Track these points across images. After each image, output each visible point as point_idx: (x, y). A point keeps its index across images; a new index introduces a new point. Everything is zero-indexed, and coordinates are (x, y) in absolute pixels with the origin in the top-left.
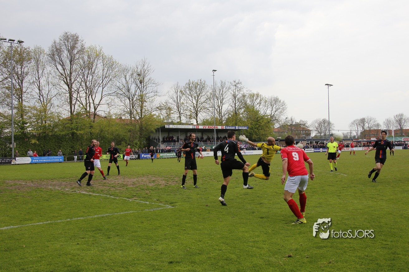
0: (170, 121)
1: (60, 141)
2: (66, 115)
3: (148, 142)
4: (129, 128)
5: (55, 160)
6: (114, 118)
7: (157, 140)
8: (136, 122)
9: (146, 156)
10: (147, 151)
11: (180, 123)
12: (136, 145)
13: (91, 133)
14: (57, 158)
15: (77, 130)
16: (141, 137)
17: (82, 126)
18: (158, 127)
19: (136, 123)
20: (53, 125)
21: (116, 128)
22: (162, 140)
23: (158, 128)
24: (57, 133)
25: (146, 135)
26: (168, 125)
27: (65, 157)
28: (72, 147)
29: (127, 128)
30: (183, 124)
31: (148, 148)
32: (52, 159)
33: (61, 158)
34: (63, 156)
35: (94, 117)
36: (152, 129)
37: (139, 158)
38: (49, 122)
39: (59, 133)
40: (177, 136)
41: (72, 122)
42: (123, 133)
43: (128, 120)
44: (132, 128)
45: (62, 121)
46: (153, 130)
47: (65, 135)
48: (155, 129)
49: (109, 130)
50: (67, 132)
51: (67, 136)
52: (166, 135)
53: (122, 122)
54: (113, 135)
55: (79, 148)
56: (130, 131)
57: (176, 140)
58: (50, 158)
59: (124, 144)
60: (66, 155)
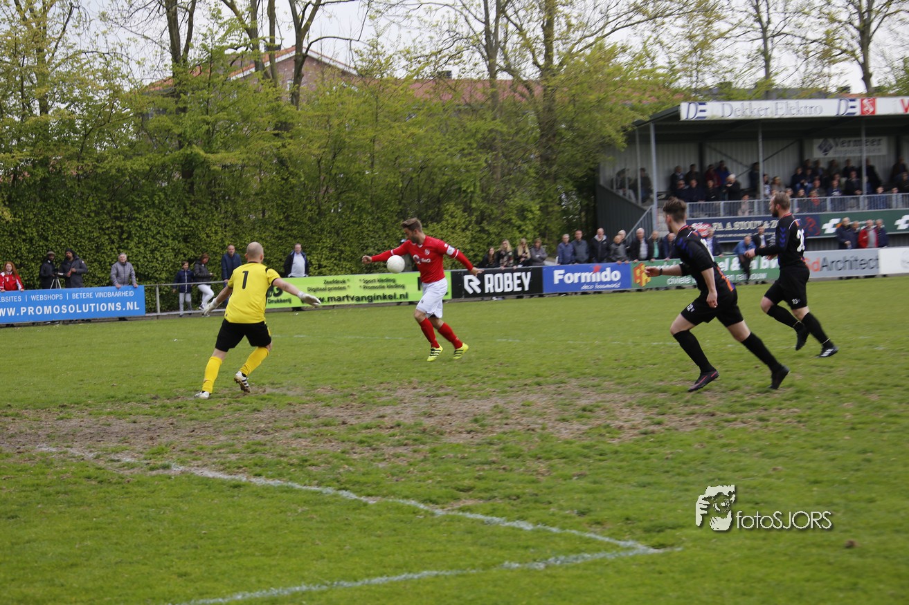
0: (710, 81)
1: (126, 209)
2: (148, 65)
3: (585, 202)
4: (485, 125)
5: (103, 308)
6: (401, 74)
7: (634, 187)
8: (522, 95)
9: (577, 275)
10: (582, 249)
11: (766, 91)
12: (524, 218)
13: (282, 162)
14: (109, 295)
15: (208, 145)
16: (546, 176)
17: (232, 121)
18: (639, 117)
19: (518, 98)
20: (86, 121)
21: (413, 130)
22: (663, 188)
23: (639, 124)
24: (106, 165)
25: (577, 165)
26: (694, 100)
27: (150, 291)
28: (186, 239)
29: (471, 125)
30: (784, 94)
31: (589, 237)
32: (88, 301)
33: (131, 293)
34: (142, 288)
35: (298, 76)
36: (610, 130)
37: (537, 288)
38: (63, 106)
39: (118, 161)
40: (750, 161)
41: (181, 105)
42: (452, 155)
43: (479, 86)
44: (498, 125)
45: (129, 100)
46: (613, 134)
47: (151, 175)
48: (624, 129)
49: (373, 140)
50: (159, 160)
51: (159, 179)
52: (685, 160)
53: (447, 97)
54: (400, 166)
55: (223, 241)
56: (487, 145)
57: (744, 184)
58: (75, 296)
59: (460, 217)
60: (157, 280)
